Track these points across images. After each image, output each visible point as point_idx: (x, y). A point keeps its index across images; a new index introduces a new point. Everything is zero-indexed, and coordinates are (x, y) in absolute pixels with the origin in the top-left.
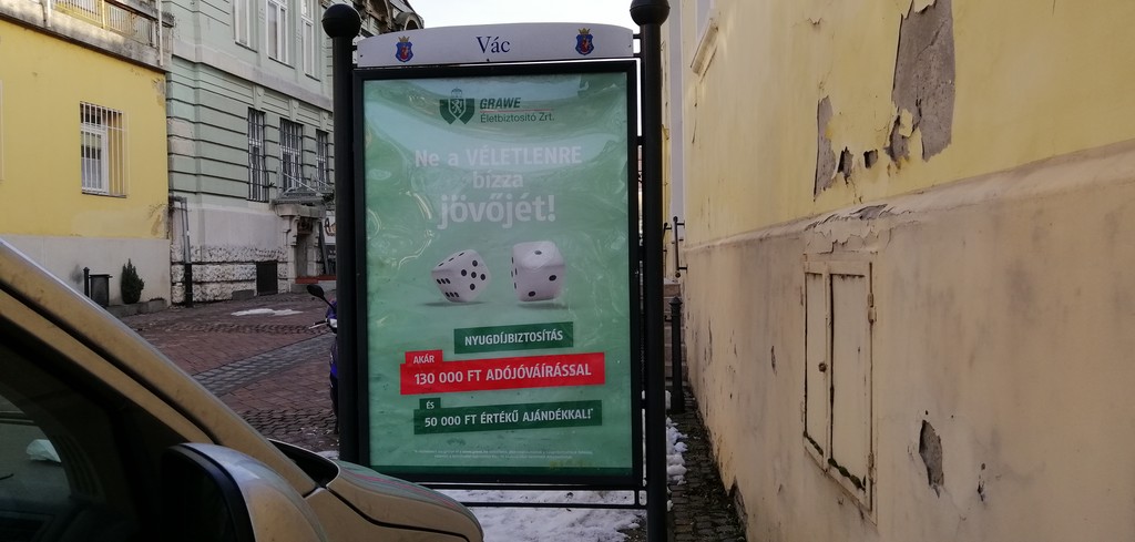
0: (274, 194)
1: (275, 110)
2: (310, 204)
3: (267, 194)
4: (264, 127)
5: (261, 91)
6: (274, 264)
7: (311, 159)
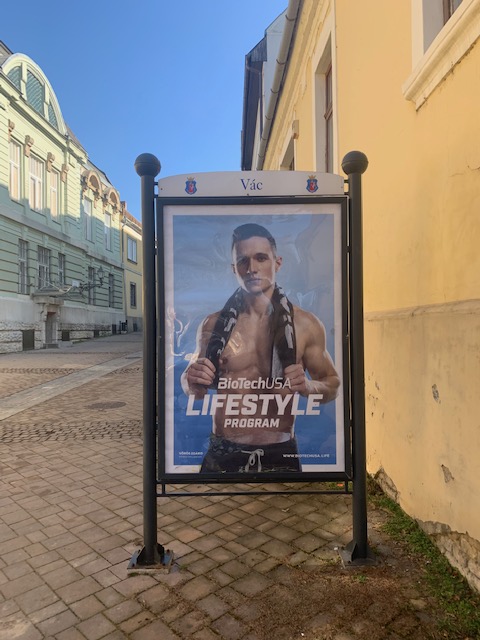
0: (33, 290)
1: (35, 240)
2: (54, 297)
3: (28, 290)
4: (27, 250)
5: (26, 229)
6: (33, 331)
7: (55, 270)
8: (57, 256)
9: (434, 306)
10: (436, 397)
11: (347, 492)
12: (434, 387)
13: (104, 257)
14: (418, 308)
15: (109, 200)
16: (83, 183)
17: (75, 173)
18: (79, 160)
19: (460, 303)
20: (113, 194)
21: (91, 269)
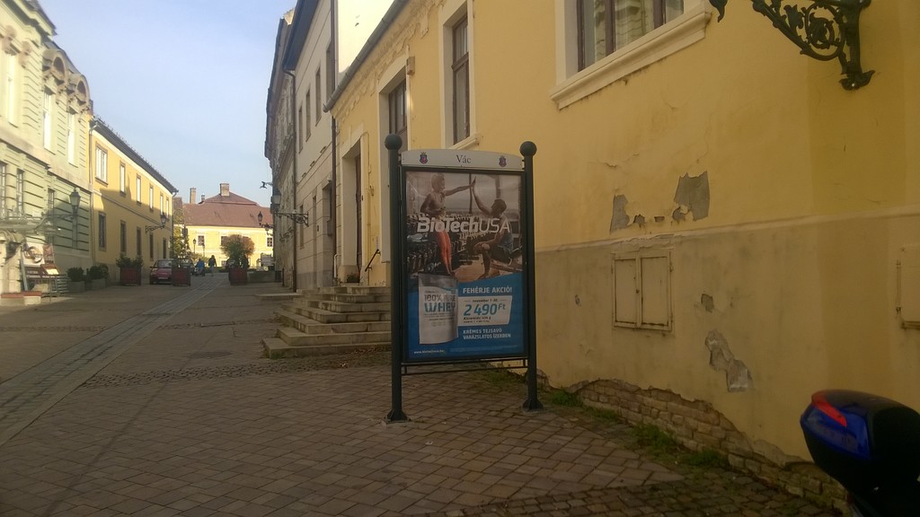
7: (12, 193)
8: (15, 173)
9: (574, 244)
10: (577, 303)
11: (524, 367)
12: (576, 296)
13: (68, 174)
14: (563, 245)
15: (77, 91)
16: (45, 68)
17: (37, 55)
18: (44, 35)
19: (593, 242)
20: (81, 84)
21: (51, 191)
